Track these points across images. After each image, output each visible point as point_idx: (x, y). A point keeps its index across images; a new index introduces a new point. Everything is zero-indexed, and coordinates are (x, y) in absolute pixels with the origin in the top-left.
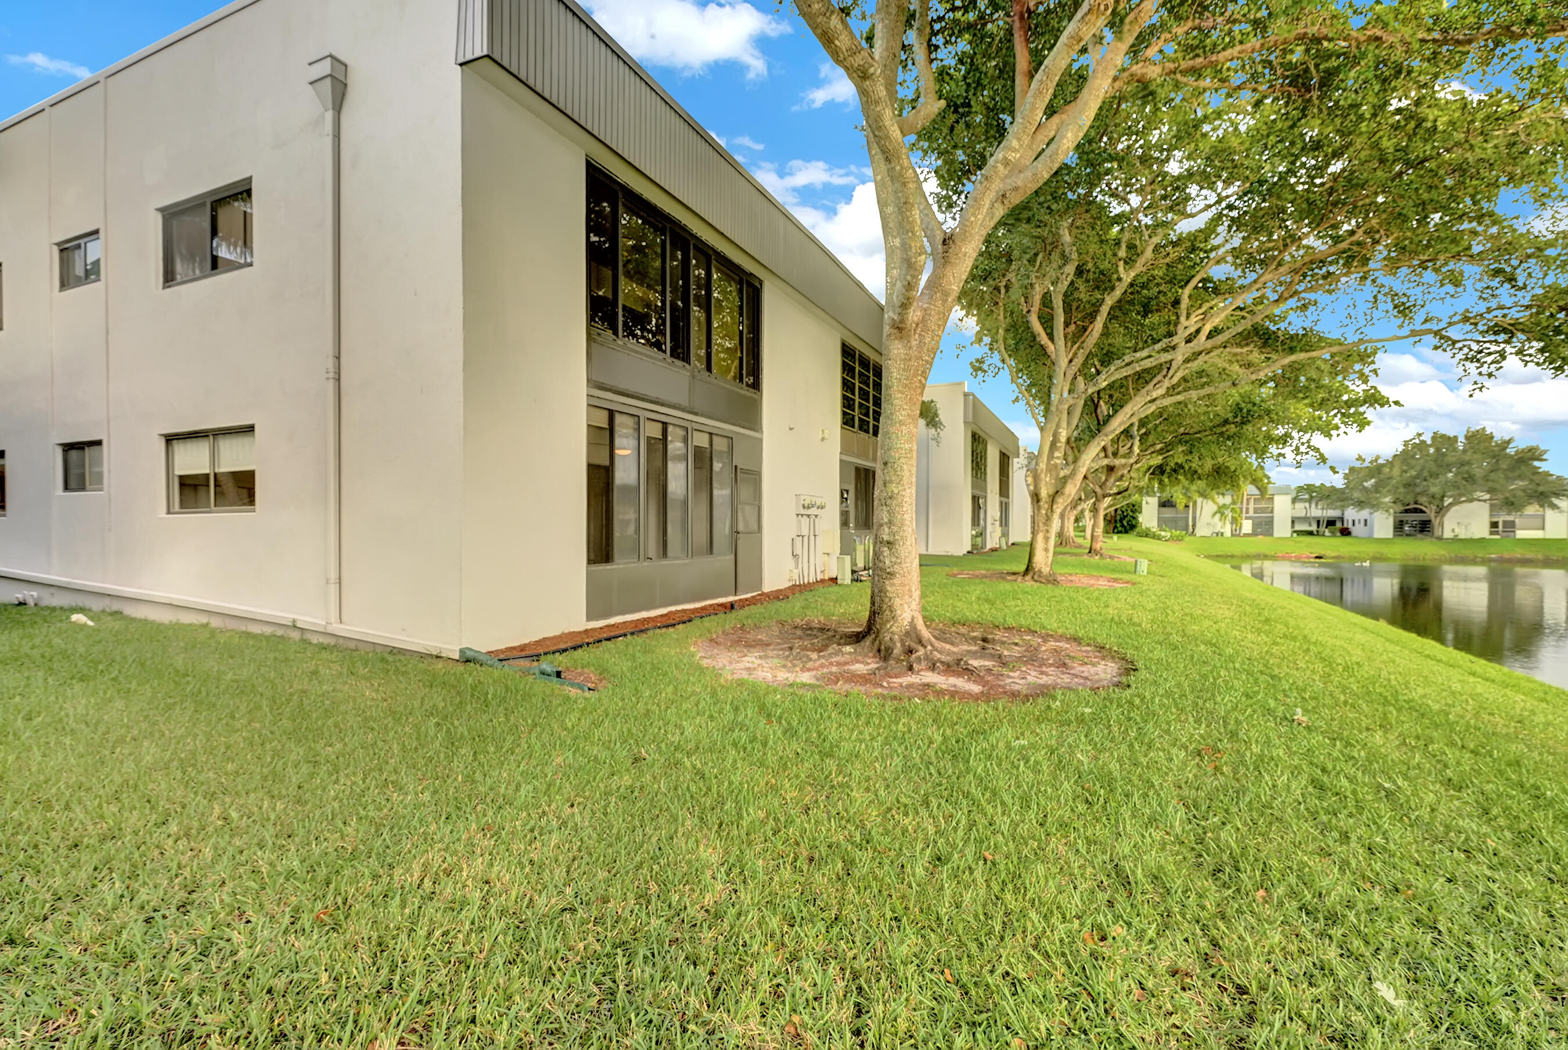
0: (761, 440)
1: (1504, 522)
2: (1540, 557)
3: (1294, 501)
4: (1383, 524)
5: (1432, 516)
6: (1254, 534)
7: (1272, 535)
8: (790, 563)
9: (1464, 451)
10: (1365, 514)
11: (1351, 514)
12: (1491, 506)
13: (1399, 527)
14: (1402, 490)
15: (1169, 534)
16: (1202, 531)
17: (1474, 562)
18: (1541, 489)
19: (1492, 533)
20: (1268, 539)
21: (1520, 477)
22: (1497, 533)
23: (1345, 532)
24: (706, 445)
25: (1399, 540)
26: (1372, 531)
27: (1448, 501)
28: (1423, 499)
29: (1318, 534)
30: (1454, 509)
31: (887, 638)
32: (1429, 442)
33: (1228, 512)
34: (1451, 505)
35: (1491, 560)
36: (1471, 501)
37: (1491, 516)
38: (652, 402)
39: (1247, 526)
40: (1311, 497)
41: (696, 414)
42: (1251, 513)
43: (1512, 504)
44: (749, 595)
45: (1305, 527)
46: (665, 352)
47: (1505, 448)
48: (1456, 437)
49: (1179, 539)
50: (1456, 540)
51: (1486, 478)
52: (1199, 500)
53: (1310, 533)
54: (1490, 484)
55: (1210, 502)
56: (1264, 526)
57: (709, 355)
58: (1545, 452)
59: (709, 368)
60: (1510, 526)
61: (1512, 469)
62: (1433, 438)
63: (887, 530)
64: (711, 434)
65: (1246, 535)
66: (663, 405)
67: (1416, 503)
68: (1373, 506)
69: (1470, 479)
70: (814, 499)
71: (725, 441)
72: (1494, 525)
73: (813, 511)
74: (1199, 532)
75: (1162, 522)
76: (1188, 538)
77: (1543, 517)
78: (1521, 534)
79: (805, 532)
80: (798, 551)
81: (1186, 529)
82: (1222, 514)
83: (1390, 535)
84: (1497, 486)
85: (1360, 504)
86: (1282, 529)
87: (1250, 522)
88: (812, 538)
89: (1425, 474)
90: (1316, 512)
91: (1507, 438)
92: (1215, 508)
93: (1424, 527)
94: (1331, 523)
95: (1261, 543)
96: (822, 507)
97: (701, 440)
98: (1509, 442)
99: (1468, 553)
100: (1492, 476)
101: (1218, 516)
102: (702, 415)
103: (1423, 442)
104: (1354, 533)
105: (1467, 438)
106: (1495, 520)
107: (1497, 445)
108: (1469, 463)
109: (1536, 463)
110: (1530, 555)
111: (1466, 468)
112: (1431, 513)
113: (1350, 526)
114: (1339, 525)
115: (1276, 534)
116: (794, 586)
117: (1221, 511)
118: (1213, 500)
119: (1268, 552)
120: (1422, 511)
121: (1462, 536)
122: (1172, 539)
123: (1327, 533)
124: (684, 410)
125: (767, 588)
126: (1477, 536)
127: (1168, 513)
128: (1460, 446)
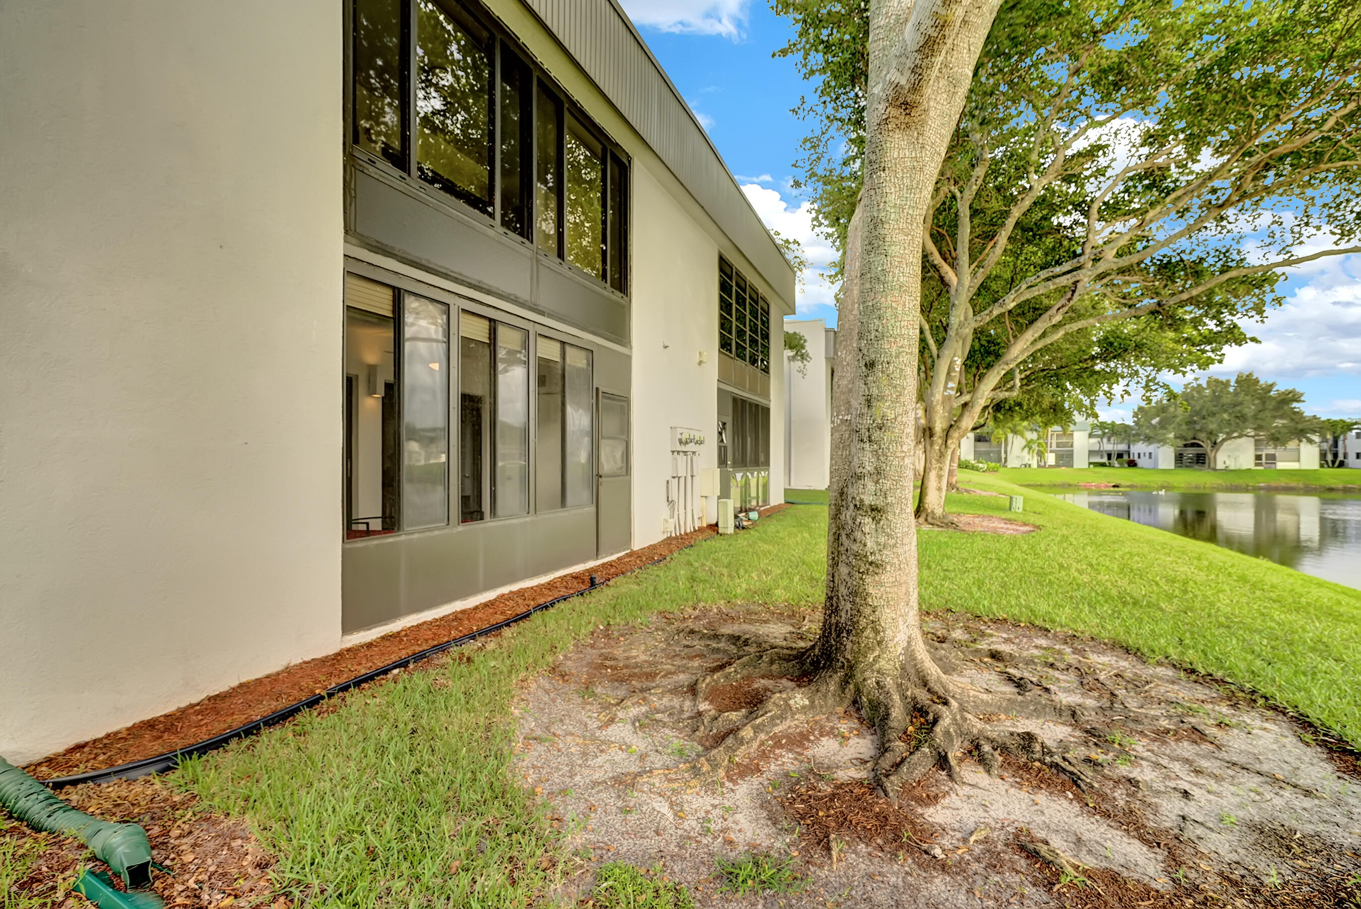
0: (629, 358)
1: (1267, 455)
2: (1301, 485)
3: (1090, 436)
4: (1165, 456)
5: (1209, 449)
6: (1057, 465)
7: (1072, 466)
8: (665, 512)
9: (1236, 394)
10: (1151, 448)
11: (1138, 448)
12: (1256, 441)
13: (1179, 458)
14: (1184, 427)
15: (986, 466)
16: (1013, 463)
17: (1245, 489)
18: (1300, 426)
19: (1256, 465)
20: (1070, 469)
21: (1281, 417)
22: (1260, 464)
23: (1132, 464)
24: (557, 358)
25: (1180, 471)
26: (1156, 462)
27: (1222, 436)
28: (1202, 436)
29: (1110, 465)
30: (1226, 443)
31: (871, 682)
32: (1205, 386)
33: (1035, 446)
34: (1224, 440)
35: (1260, 488)
36: (1240, 436)
37: (1256, 449)
38: (470, 286)
39: (1051, 459)
40: (1104, 433)
41: (541, 313)
42: (1054, 447)
43: (1278, 439)
44: (614, 557)
45: (1098, 460)
46: (492, 215)
47: (1270, 391)
48: (1228, 381)
49: (995, 470)
50: (1226, 470)
51: (1255, 417)
52: (1010, 435)
53: (1103, 465)
54: (1259, 422)
55: (1019, 437)
56: (1065, 458)
57: (560, 236)
58: (1302, 395)
59: (561, 255)
60: (1272, 458)
61: (1276, 409)
62: (1208, 382)
63: (871, 486)
64: (563, 343)
65: (1050, 466)
66: (489, 292)
67: (1194, 438)
68: (1159, 441)
69: (1242, 418)
70: (692, 433)
71: (582, 355)
72: (1258, 457)
73: (691, 447)
74: (1010, 464)
75: (977, 455)
76: (1002, 470)
77: (1299, 451)
78: (1281, 465)
79: (681, 473)
80: (674, 496)
81: (999, 460)
82: (1030, 448)
83: (1172, 467)
84: (1263, 424)
85: (1148, 439)
86: (1081, 460)
87: (1054, 455)
88: (689, 478)
89: (1204, 413)
90: (1108, 447)
91: (1270, 382)
92: (1024, 443)
93: (1200, 460)
94: (1120, 456)
95: (1063, 475)
96: (700, 442)
97: (550, 351)
98: (1272, 385)
99: (1240, 482)
100: (1261, 415)
101: (1026, 449)
102: (551, 316)
103: (1199, 385)
104: (1140, 464)
105: (1237, 382)
106: (1259, 453)
107: (1262, 389)
108: (1241, 404)
109: (1295, 405)
110: (1293, 484)
111: (1238, 408)
112: (1207, 447)
113: (1136, 458)
114: (1126, 457)
115: (1075, 466)
116: (670, 538)
117: (1028, 445)
118: (1023, 436)
119: (1071, 482)
120: (1199, 446)
121: (1232, 467)
122: (988, 470)
123: (1117, 465)
124: (522, 305)
125: (638, 544)
126: (1245, 467)
127: (983, 447)
128: (1231, 389)
